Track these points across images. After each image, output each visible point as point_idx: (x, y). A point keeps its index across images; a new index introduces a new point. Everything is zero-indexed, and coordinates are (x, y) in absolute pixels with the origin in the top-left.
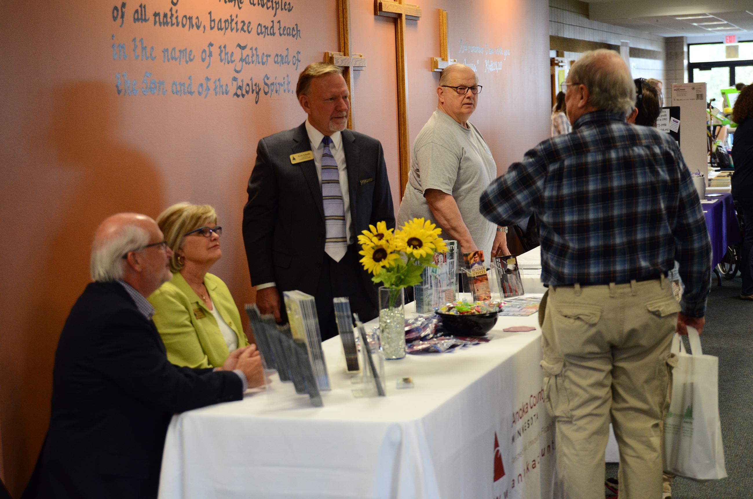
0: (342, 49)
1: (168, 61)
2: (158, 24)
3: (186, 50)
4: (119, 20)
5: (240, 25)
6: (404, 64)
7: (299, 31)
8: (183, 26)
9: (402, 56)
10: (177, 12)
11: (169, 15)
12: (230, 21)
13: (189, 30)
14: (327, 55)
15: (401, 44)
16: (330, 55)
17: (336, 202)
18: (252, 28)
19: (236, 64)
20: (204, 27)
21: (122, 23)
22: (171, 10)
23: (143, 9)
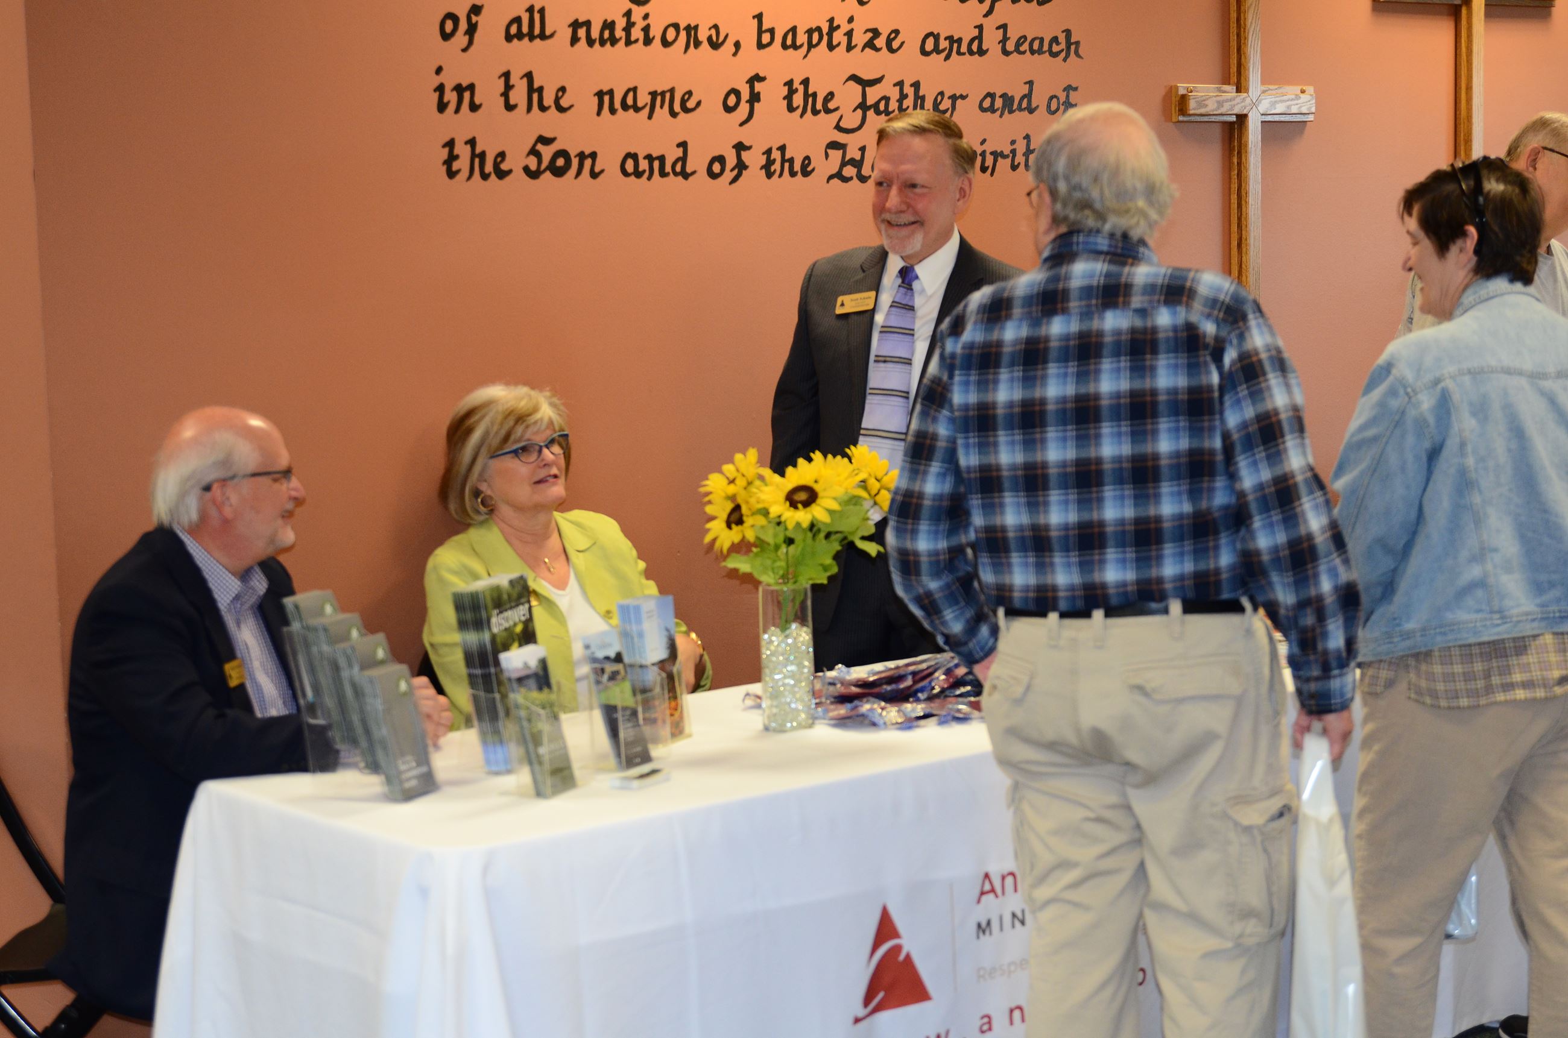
0: (1234, 79)
1: (613, 111)
2: (583, 42)
3: (672, 91)
4: (460, 39)
5: (860, 39)
6: (1471, 106)
7: (1077, 43)
8: (666, 43)
9: (1469, 88)
10: (646, 17)
11: (621, 23)
12: (825, 30)
13: (686, 51)
14: (1173, 91)
15: (1468, 61)
16: (1182, 92)
17: (893, 403)
18: (903, 43)
19: (842, 116)
20: (737, 45)
21: (471, 42)
22: (628, 14)
23: (537, 17)
